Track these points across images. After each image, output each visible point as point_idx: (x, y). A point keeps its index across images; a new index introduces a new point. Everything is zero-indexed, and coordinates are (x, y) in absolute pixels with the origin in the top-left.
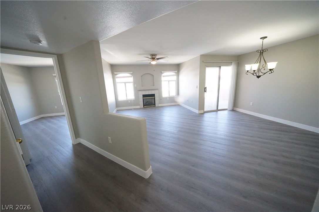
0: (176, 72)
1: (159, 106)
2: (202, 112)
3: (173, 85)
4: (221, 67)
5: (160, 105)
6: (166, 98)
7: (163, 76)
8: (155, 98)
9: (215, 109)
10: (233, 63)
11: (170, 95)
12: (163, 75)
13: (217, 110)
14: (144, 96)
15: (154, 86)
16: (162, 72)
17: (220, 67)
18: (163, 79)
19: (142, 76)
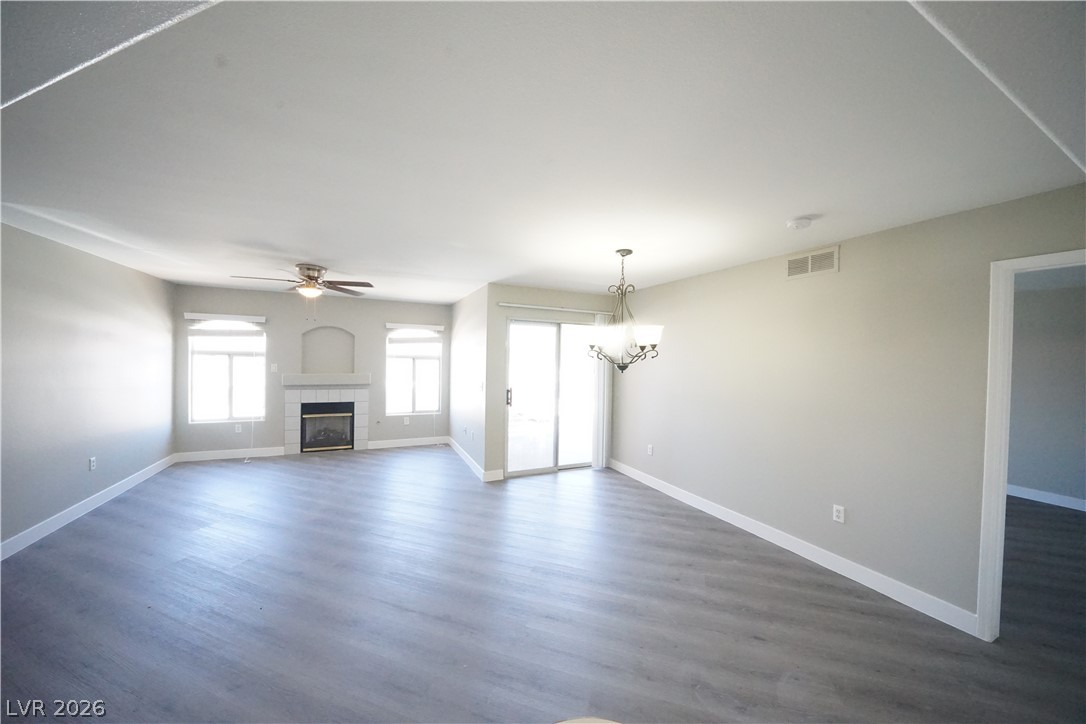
0: (442, 328)
1: (370, 448)
2: (498, 475)
3: (430, 373)
4: (562, 325)
5: (372, 445)
6: (400, 419)
7: (392, 341)
8: (353, 417)
9: (550, 464)
10: (598, 317)
11: (417, 409)
12: (392, 335)
13: (557, 470)
14: (307, 408)
15: (353, 372)
16: (388, 325)
17: (559, 325)
18: (390, 349)
19: (304, 334)
